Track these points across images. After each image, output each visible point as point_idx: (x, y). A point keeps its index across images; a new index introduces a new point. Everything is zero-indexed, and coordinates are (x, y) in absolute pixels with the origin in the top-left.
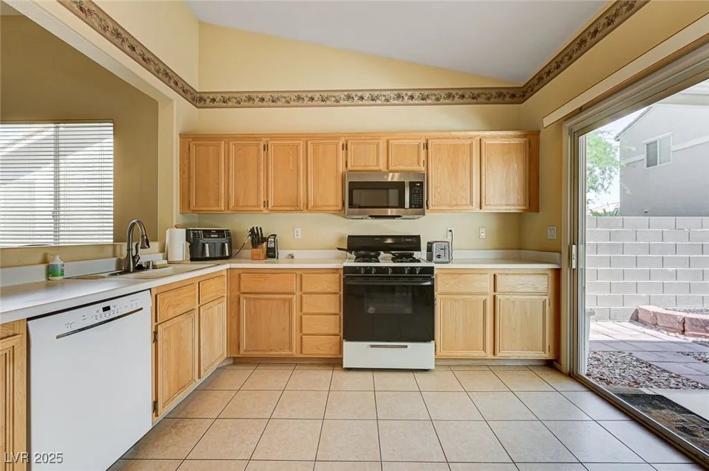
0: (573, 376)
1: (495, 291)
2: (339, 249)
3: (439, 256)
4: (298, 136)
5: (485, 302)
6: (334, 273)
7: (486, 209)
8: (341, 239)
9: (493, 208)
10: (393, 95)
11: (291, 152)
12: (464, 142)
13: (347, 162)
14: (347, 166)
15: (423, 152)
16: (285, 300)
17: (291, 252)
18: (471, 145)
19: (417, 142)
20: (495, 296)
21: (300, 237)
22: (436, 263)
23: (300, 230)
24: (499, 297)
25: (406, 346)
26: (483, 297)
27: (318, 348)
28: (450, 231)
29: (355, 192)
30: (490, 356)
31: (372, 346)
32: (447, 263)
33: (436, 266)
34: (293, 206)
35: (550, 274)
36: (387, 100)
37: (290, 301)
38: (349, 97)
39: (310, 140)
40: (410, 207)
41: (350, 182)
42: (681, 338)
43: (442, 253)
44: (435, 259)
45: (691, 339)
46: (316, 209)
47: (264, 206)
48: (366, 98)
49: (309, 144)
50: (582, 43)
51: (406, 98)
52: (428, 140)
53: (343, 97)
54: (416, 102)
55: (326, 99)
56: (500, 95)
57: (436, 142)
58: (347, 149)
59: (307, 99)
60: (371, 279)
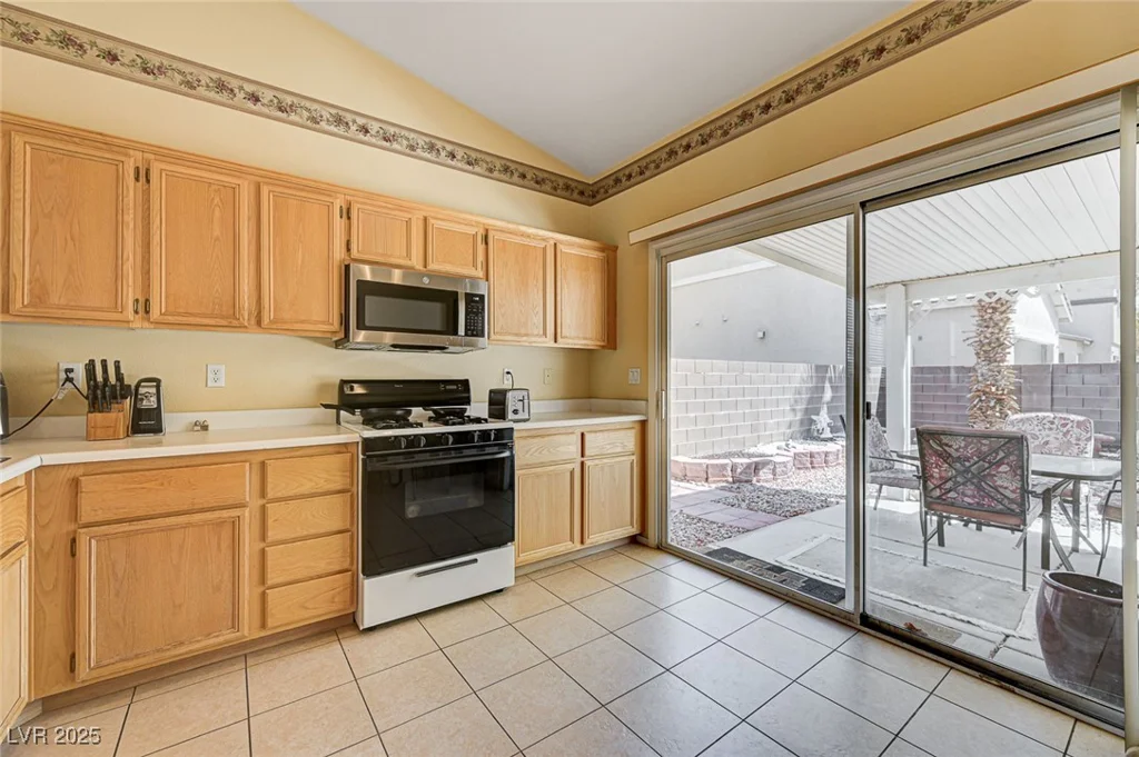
0: (662, 548)
1: (582, 456)
2: (326, 406)
3: (515, 412)
4: (238, 170)
5: (572, 473)
6: (339, 453)
7: (562, 343)
8: (323, 387)
9: (570, 341)
10: (421, 141)
11: (217, 200)
12: (533, 243)
13: (348, 243)
14: (348, 250)
15: (481, 247)
16: (220, 523)
17: (201, 417)
18: (545, 249)
19: (472, 231)
20: (582, 463)
21: (222, 383)
22: (516, 421)
23: (221, 368)
24: (588, 463)
25: (475, 561)
26: (570, 467)
27: (303, 607)
28: (508, 373)
29: (369, 300)
30: (579, 547)
31: (419, 574)
32: (525, 421)
33: (516, 426)
34: (223, 317)
35: (638, 427)
36: (412, 148)
37: (235, 524)
38: (339, 121)
39: (268, 184)
40: (466, 335)
41: (358, 281)
42: (706, 487)
43: (519, 406)
44: (511, 416)
45: (714, 486)
46: (280, 327)
47: (136, 312)
48: (373, 132)
49: (265, 190)
50: (672, 153)
51: (443, 154)
52: (487, 230)
53: (326, 115)
54: (459, 165)
55: (288, 109)
56: (567, 187)
57: (498, 236)
58: (349, 218)
59: (242, 95)
60: (417, 457)
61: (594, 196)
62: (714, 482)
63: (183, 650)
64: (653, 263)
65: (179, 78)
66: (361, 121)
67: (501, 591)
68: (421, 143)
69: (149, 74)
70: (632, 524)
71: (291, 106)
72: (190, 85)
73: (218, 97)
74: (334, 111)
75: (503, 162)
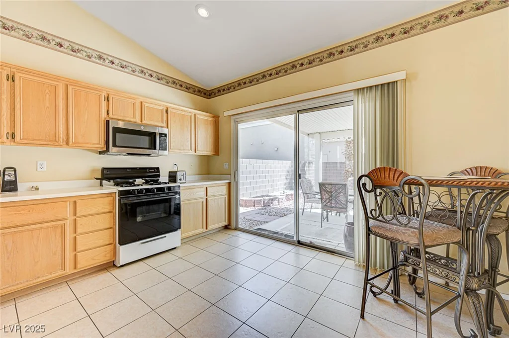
0: (236, 229)
1: (207, 196)
2: (97, 179)
3: (180, 180)
4: (57, 78)
5: (202, 202)
6: (108, 197)
7: (198, 153)
8: (94, 171)
9: (201, 152)
11: (47, 91)
12: (186, 114)
13: (108, 111)
14: (108, 114)
15: (165, 115)
16: (55, 227)
17: (35, 184)
18: (191, 116)
19: (161, 108)
20: (206, 199)
21: (45, 169)
22: (181, 183)
23: (45, 163)
24: (208, 199)
25: (165, 237)
26: (201, 200)
27: (94, 260)
28: (175, 165)
29: (118, 135)
30: (205, 230)
31: (143, 243)
32: (184, 183)
33: (181, 185)
34: (50, 141)
35: (227, 185)
36: (133, 71)
37: (63, 227)
39: (72, 85)
40: (159, 150)
41: (113, 127)
43: (182, 177)
44: (178, 181)
45: (257, 208)
46: (77, 145)
47: (8, 138)
48: (116, 64)
49: (70, 88)
50: (239, 84)
51: (147, 75)
52: (167, 108)
53: (94, 55)
54: (154, 79)
55: (76, 51)
56: (199, 91)
57: (172, 110)
58: (108, 101)
59: (54, 43)
60: (142, 197)
61: (210, 95)
62: (257, 207)
63: (39, 280)
64: (233, 124)
65: (22, 33)
66: (111, 59)
67: (175, 248)
68: (137, 69)
69: (6, 29)
70: (225, 221)
71: (78, 50)
72: (28, 37)
73: (42, 43)
74: (98, 54)
75: (173, 80)
